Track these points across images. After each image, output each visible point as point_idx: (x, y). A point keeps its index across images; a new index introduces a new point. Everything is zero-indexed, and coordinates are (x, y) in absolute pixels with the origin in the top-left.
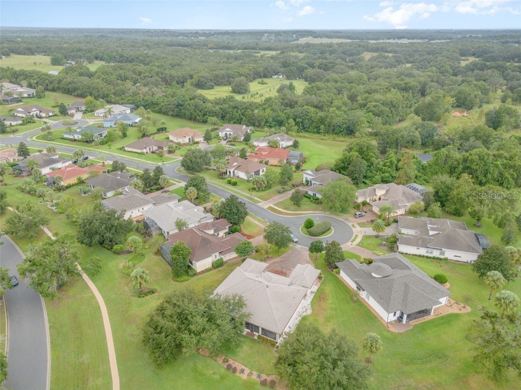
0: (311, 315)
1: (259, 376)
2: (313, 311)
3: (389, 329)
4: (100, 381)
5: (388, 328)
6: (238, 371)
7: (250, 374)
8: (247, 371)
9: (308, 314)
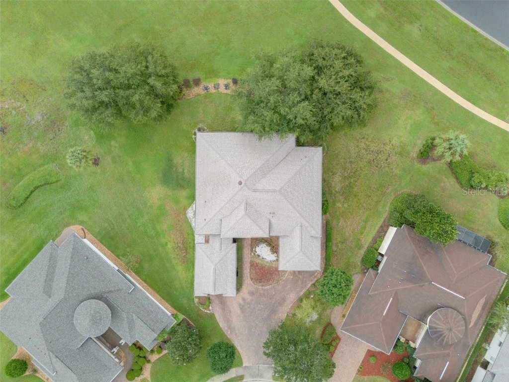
0: (185, 209)
1: (206, 88)
2: (186, 218)
3: (81, 227)
4: (371, 13)
5: (82, 229)
6: (231, 84)
7: (217, 87)
8: (222, 89)
9: (190, 209)
